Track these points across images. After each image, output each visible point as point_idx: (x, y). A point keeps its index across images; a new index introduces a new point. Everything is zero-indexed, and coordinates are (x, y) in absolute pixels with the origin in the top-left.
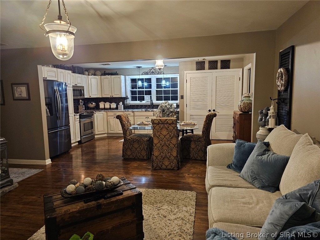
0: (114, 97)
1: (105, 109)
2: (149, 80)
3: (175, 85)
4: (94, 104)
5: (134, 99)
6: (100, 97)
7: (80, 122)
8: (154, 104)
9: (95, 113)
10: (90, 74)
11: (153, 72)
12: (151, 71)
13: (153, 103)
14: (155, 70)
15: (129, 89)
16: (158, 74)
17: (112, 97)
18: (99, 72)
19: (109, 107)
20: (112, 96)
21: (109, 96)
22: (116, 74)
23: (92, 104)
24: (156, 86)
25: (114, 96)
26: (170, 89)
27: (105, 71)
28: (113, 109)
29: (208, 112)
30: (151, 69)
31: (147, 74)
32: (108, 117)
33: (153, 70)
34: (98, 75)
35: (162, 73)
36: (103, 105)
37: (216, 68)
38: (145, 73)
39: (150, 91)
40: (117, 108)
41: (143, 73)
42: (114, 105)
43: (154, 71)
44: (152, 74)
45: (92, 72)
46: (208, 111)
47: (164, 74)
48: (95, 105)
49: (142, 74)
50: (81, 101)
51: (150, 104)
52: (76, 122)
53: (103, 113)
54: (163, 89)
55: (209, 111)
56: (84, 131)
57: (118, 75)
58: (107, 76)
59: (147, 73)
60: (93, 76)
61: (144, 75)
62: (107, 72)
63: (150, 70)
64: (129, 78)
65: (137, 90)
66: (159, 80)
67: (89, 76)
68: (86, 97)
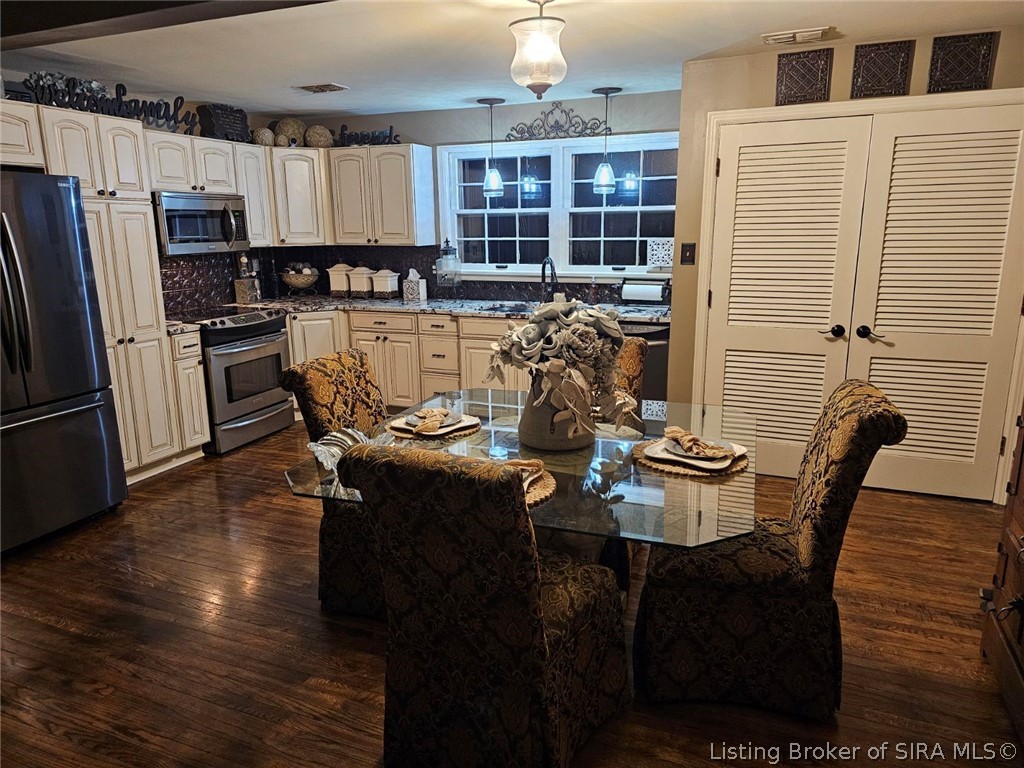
0: (382, 242)
1: (350, 295)
2: (541, 166)
3: (661, 191)
4: (307, 271)
5: (472, 253)
6: (328, 244)
7: (205, 362)
8: (560, 281)
9: (295, 318)
10: (282, 139)
11: (557, 127)
12: (551, 121)
13: (553, 275)
14: (567, 114)
15: (452, 206)
16: (581, 134)
17: (372, 243)
18: (319, 129)
19: (365, 288)
20: (376, 241)
21: (363, 242)
22: (388, 138)
23: (299, 272)
24: (570, 191)
25: (384, 242)
26: (639, 209)
27: (344, 128)
28: (383, 297)
29: (828, 339)
30: (551, 112)
31: (532, 137)
32: (356, 335)
33: (558, 116)
34: (316, 146)
35: (603, 126)
36: (345, 277)
37: (902, 90)
38: (521, 132)
39: (545, 218)
40: (398, 295)
41: (514, 133)
42: (387, 281)
43: (562, 119)
44: (552, 135)
45: (291, 129)
46: (831, 335)
47: (609, 132)
48: (312, 279)
49: (509, 139)
50: (244, 260)
51: (540, 280)
52: (180, 365)
53: (334, 314)
54: (604, 209)
55: (833, 331)
56: (230, 400)
57: (399, 143)
58: (355, 150)
59: (527, 133)
60: (295, 151)
61: (516, 139)
62: (354, 129)
63: (547, 116)
64: (451, 158)
65: (488, 211)
66: (585, 164)
67: (275, 149)
68: (255, 242)
